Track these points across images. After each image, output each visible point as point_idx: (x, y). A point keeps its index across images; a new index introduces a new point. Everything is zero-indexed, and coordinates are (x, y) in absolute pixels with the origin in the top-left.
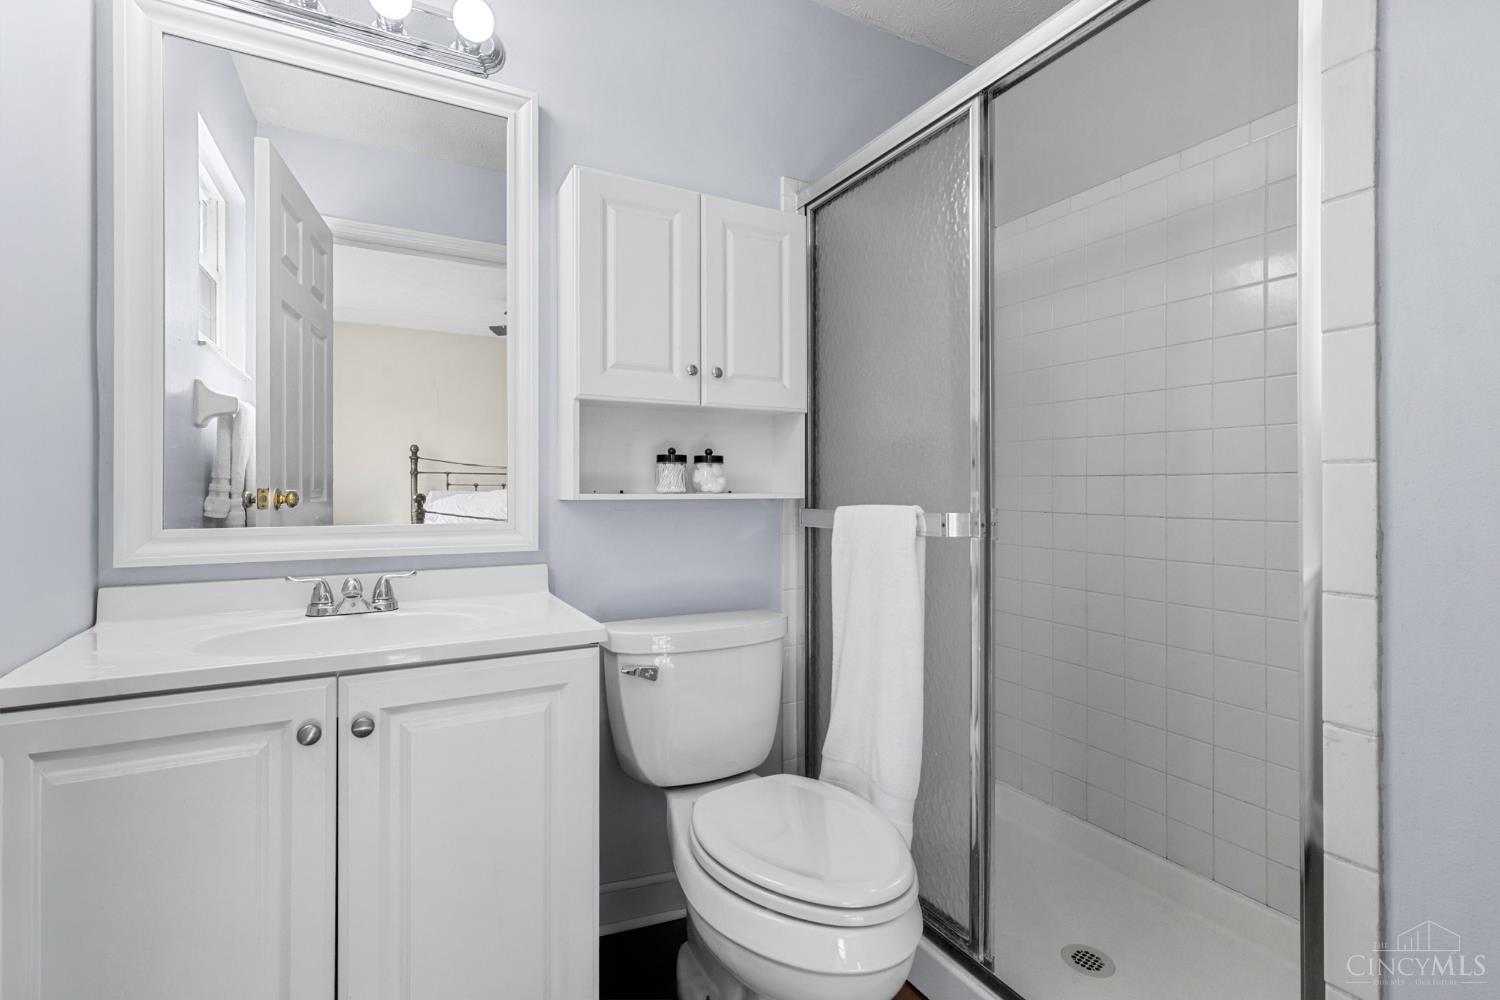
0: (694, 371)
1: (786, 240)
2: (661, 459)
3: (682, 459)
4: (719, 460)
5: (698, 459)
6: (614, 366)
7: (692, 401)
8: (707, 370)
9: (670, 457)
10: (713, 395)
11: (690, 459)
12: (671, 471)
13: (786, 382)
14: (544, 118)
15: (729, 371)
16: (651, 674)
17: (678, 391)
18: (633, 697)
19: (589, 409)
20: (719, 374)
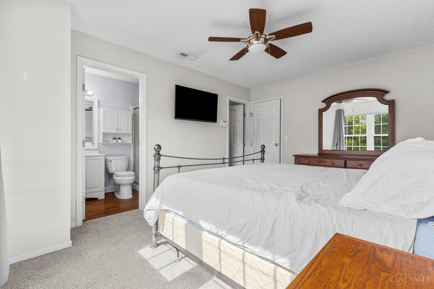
0: (117, 129)
1: (129, 114)
2: (113, 139)
3: (116, 139)
4: (121, 139)
5: (118, 139)
6: (107, 129)
7: (117, 132)
8: (119, 129)
9: (115, 139)
10: (119, 132)
11: (117, 139)
12: (114, 140)
13: (129, 130)
14: (98, 100)
15: (122, 129)
16: (111, 161)
17: (115, 131)
18: (109, 164)
19: (104, 133)
20: (120, 130)
